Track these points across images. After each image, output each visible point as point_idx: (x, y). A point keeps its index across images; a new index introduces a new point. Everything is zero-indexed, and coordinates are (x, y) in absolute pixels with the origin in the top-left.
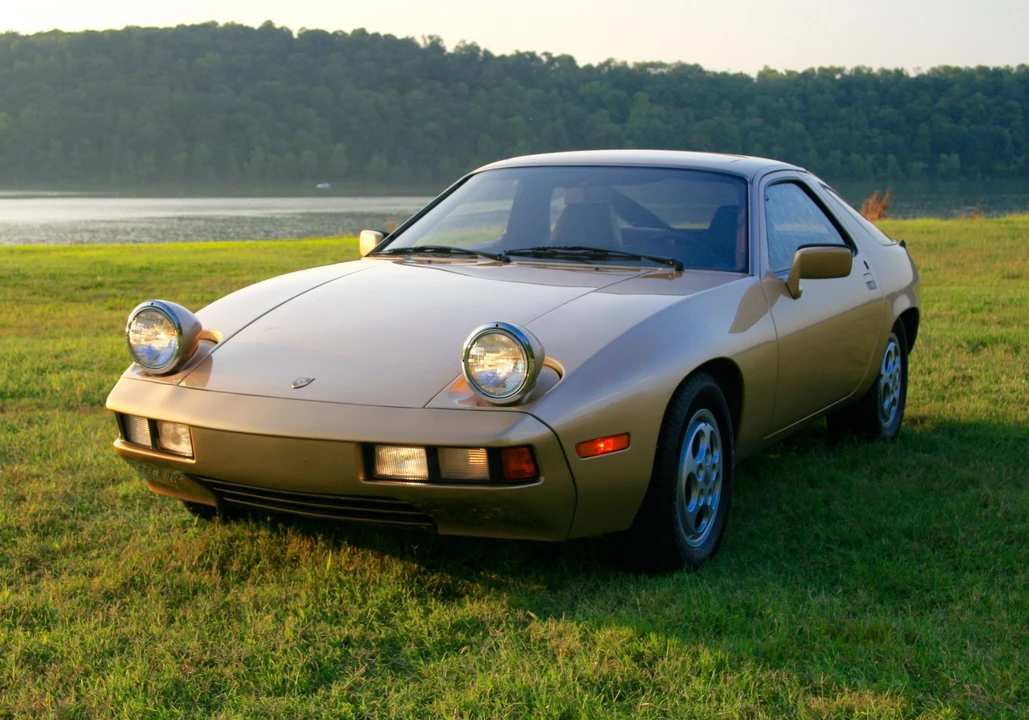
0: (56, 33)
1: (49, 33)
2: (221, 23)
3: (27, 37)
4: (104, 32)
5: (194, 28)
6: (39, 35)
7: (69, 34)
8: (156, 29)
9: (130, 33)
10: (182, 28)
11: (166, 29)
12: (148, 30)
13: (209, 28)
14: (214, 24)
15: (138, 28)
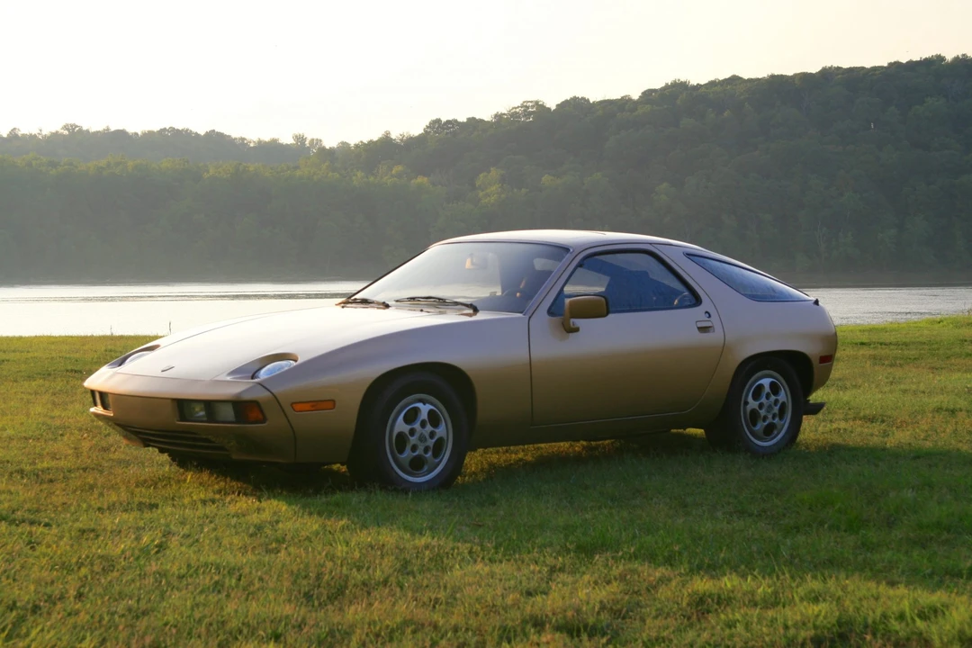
0: (734, 80)
1: (726, 80)
2: (949, 57)
3: (699, 86)
4: (795, 75)
5: (912, 65)
6: (712, 84)
7: (750, 80)
8: (863, 68)
9: (828, 75)
10: (896, 66)
11: (874, 69)
12: (851, 70)
13: (932, 66)
14: (940, 58)
15: (839, 68)
